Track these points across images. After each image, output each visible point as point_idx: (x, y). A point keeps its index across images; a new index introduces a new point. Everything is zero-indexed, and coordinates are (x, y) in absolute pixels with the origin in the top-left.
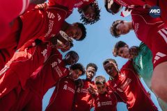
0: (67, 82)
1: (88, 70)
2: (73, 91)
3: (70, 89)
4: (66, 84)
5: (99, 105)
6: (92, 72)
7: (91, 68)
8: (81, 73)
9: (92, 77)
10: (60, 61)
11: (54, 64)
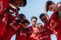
1: (33, 21)
2: (25, 35)
5: (41, 38)
7: (34, 20)
10: (14, 22)
11: (11, 24)
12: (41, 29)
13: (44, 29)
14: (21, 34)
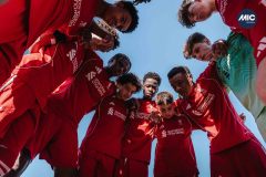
0: (112, 103)
1: (147, 83)
2: (123, 117)
3: (118, 114)
4: (111, 106)
5: (164, 134)
6: (154, 87)
7: (150, 81)
8: (134, 88)
9: (153, 94)
11: (91, 75)
12: (169, 109)
13: (175, 110)
14: (111, 112)
